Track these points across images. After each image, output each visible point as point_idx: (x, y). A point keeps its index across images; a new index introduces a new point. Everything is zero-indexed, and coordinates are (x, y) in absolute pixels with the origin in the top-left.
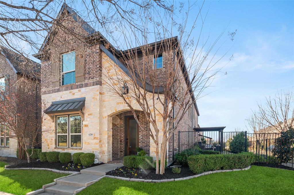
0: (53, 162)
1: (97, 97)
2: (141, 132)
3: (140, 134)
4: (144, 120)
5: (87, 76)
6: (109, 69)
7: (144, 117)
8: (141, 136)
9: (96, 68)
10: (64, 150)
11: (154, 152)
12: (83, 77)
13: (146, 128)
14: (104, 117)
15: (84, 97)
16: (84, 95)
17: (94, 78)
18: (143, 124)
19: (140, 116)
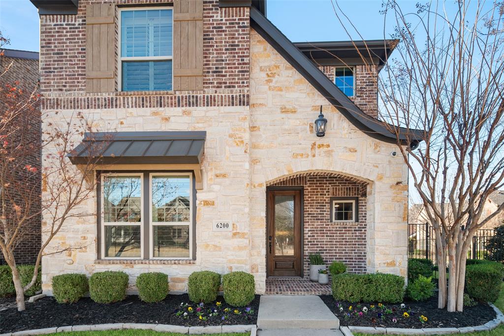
0: (112, 303)
1: (243, 134)
2: (308, 222)
3: (307, 228)
4: (316, 198)
5: (210, 77)
6: (271, 73)
7: (315, 191)
8: (309, 231)
9: (240, 64)
10: (133, 267)
11: (384, 263)
12: (200, 79)
13: (321, 214)
14: (256, 185)
15: (203, 130)
16: (200, 125)
17: (234, 87)
18: (312, 206)
19: (307, 189)
